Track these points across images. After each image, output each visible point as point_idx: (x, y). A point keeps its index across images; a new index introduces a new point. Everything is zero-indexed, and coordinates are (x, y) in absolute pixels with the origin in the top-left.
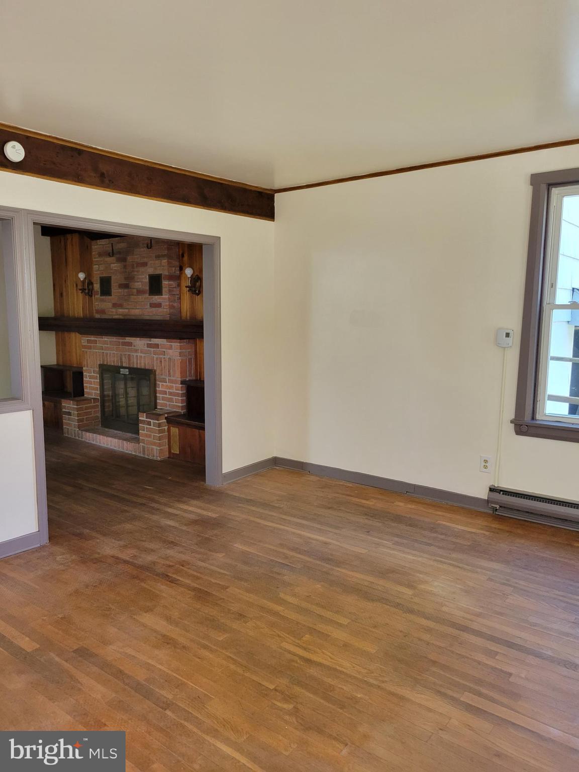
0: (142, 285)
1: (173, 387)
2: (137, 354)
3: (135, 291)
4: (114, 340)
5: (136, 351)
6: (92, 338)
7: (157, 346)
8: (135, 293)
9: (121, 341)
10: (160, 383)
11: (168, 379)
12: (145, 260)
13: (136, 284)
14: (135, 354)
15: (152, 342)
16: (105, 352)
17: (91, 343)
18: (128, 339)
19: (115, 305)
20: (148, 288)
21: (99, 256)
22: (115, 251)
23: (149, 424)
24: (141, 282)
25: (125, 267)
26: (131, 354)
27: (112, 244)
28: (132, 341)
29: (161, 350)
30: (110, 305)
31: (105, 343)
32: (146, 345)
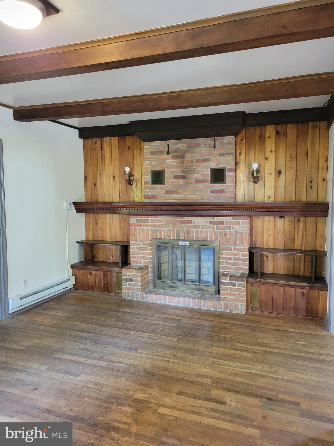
0: (202, 176)
1: (238, 254)
2: (198, 229)
3: (194, 181)
4: (171, 219)
5: (197, 227)
6: (143, 218)
7: (222, 223)
8: (194, 183)
9: (178, 220)
10: (224, 252)
11: (233, 248)
12: (207, 157)
13: (196, 175)
14: (195, 230)
15: (215, 220)
16: (158, 228)
17: (142, 222)
18: (186, 218)
19: (167, 192)
20: (209, 178)
21: (151, 154)
22: (170, 150)
23: (234, 285)
24: (202, 174)
25: (182, 162)
26: (190, 230)
27: (168, 145)
28: (191, 220)
29: (226, 225)
30: (164, 192)
31: (159, 221)
32: (208, 222)
